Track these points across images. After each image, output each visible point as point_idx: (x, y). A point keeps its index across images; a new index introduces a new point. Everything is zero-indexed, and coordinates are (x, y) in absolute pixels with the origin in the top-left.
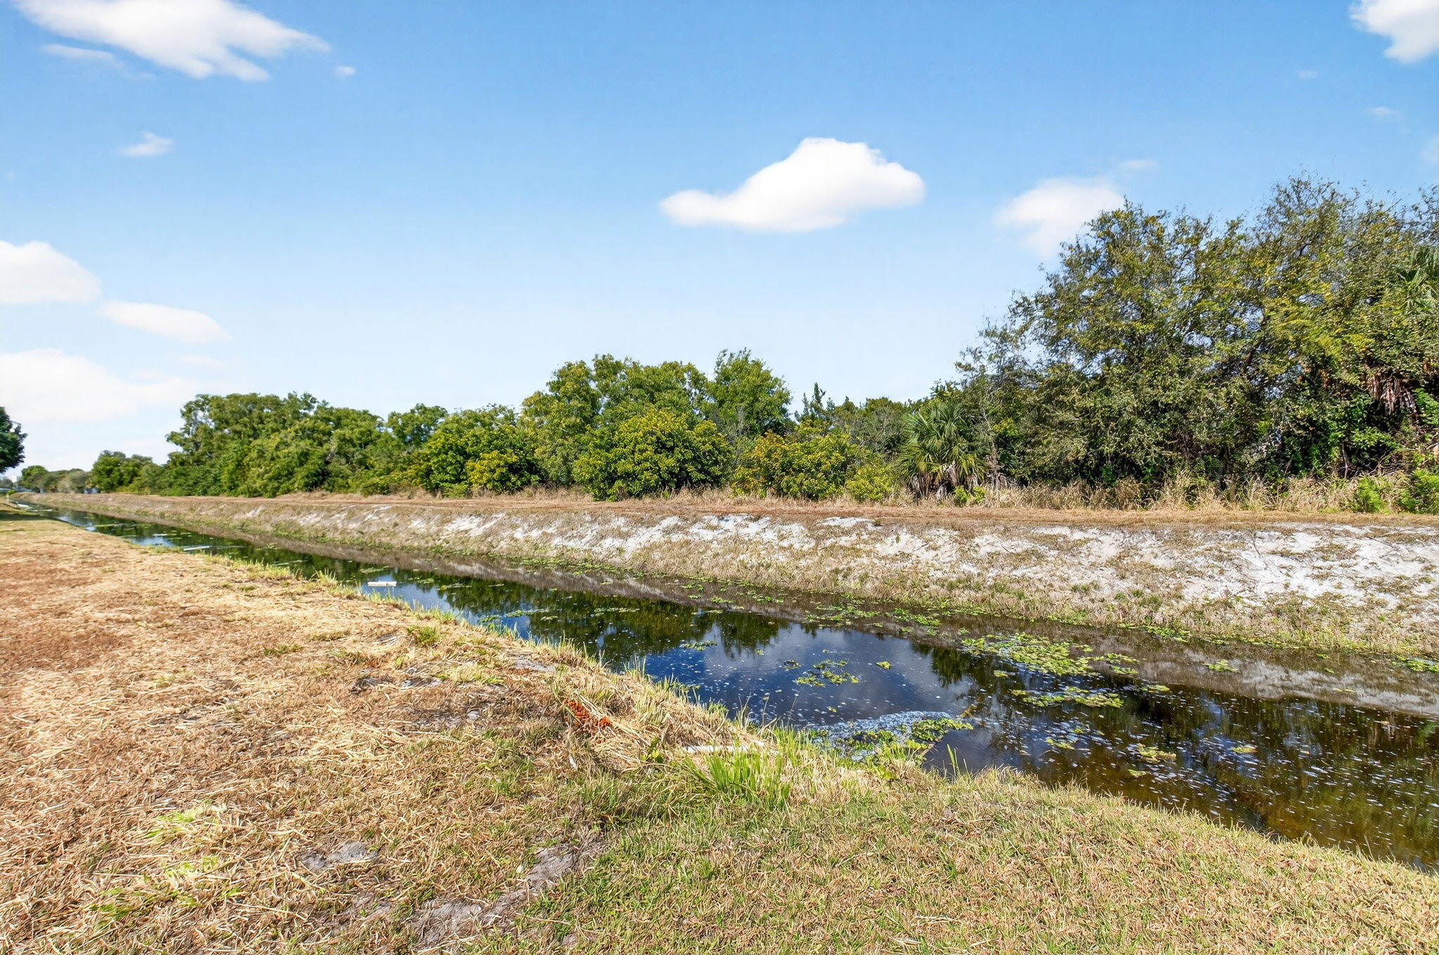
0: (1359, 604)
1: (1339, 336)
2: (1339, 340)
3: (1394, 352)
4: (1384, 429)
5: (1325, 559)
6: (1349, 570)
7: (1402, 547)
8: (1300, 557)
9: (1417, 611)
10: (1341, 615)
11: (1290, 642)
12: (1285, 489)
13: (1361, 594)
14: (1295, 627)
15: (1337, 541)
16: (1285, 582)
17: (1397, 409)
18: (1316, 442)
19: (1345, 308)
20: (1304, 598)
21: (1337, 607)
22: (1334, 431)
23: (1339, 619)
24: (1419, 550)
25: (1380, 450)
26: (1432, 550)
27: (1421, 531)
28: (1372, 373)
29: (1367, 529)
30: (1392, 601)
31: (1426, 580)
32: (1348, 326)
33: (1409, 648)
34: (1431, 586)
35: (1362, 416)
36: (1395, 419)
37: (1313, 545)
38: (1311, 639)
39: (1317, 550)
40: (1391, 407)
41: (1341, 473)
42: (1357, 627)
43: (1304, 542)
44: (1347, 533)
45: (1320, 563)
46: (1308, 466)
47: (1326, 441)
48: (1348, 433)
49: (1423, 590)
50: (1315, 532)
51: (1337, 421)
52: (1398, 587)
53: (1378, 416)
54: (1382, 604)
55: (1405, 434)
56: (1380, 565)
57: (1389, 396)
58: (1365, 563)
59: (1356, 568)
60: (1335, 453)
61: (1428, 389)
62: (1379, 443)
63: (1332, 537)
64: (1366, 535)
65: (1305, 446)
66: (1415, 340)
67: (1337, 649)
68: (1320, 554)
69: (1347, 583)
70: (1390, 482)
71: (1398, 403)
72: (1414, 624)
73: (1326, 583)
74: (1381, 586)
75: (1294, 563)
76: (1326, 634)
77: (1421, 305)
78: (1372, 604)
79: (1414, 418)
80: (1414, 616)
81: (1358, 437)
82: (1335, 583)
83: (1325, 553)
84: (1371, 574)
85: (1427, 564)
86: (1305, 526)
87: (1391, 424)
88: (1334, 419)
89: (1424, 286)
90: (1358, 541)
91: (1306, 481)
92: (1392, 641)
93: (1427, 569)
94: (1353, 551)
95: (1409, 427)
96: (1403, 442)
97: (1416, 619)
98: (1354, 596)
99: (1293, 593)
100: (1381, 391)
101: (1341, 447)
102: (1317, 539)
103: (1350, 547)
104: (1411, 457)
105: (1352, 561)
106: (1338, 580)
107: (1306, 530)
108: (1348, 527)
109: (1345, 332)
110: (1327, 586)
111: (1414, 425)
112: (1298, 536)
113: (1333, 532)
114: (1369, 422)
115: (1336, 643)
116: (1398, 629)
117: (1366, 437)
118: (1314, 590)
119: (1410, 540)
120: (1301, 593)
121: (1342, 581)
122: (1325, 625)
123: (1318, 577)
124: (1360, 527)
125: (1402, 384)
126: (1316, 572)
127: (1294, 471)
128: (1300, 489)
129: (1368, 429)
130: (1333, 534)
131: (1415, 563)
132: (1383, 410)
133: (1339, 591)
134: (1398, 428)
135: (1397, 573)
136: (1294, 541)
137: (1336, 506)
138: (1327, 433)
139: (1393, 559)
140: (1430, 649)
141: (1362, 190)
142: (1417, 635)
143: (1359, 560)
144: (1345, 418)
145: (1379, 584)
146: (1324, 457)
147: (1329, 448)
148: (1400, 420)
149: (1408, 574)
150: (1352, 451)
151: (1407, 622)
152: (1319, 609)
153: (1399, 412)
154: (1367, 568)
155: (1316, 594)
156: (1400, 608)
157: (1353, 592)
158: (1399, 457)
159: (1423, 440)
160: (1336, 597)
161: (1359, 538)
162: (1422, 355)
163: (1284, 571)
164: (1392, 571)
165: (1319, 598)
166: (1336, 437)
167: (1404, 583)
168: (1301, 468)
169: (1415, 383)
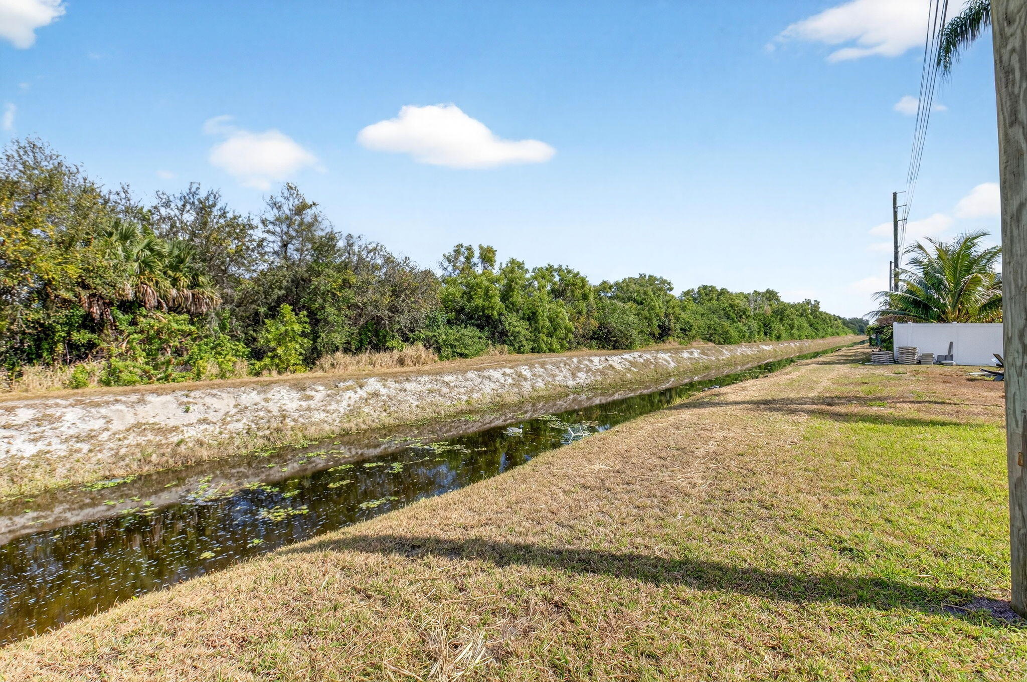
0: (63, 454)
1: (59, 264)
2: (59, 268)
3: (98, 281)
4: (93, 331)
5: (38, 425)
6: (57, 431)
7: (93, 410)
8: (19, 428)
9: (100, 451)
10: (49, 464)
11: (9, 495)
12: (20, 374)
13: (64, 447)
14: (14, 483)
15: (49, 411)
16: (6, 449)
17: (102, 319)
18: (46, 339)
19: (66, 244)
20: (22, 458)
21: (48, 459)
22: (59, 331)
23: (48, 468)
24: (103, 411)
25: (91, 345)
26: (111, 410)
27: (105, 398)
28: (84, 295)
29: (71, 401)
30: (85, 447)
31: (107, 429)
32: (66, 258)
33: (96, 476)
34: (109, 433)
35: (78, 322)
36: (100, 324)
37: (30, 417)
38: (26, 489)
39: (34, 420)
40: (97, 317)
41: (65, 362)
42: (61, 471)
43: (24, 415)
44: (57, 405)
45: (36, 429)
46: (39, 356)
47: (52, 339)
48: (69, 334)
49: (105, 436)
50: (32, 406)
51: (61, 324)
52: (90, 437)
53: (88, 323)
54: (78, 451)
55: (106, 335)
56: (79, 425)
57: (96, 310)
58: (69, 424)
59: (62, 429)
60: (60, 348)
61: (119, 308)
62: (89, 341)
63: (45, 408)
64: (70, 405)
65: (38, 341)
66: (111, 275)
67: (47, 491)
68: (36, 422)
69: (55, 441)
70: (96, 367)
71: (102, 314)
72: (99, 460)
73: (39, 443)
74: (78, 439)
75: (14, 433)
76: (40, 480)
77: (114, 254)
78: (72, 452)
79: (111, 325)
80: (99, 454)
81: (76, 336)
82: (46, 442)
83: (38, 421)
84: (72, 432)
85: (108, 419)
86: (26, 403)
87: (98, 328)
88: (58, 323)
89: (117, 243)
90: (64, 410)
91: (38, 368)
92: (84, 475)
93: (108, 422)
94: (60, 417)
95: (109, 331)
96: (104, 341)
97: (100, 456)
98: (59, 449)
99: (13, 456)
100: (90, 306)
101: (64, 343)
102: (34, 411)
103: (58, 414)
104: (109, 350)
105: (60, 424)
106: (49, 440)
107: (26, 406)
108: (58, 401)
109: (65, 263)
110: (41, 446)
111: (112, 329)
112: (18, 411)
113: (46, 405)
114: (83, 326)
115: (46, 486)
116: (89, 465)
117: (81, 337)
118: (30, 450)
119: (98, 405)
120: (19, 454)
121: (52, 440)
122: (37, 476)
123: (33, 440)
124: (67, 400)
125: (104, 303)
126: (32, 437)
127: (30, 361)
128: (32, 374)
129: (82, 331)
130: (47, 406)
131: (101, 419)
132: (93, 319)
133: (49, 448)
134: (102, 331)
135: (89, 428)
136: (16, 415)
137: (59, 385)
138: (54, 333)
139: (87, 419)
140: (108, 474)
141: (81, 170)
142: (100, 466)
143: (64, 422)
144: (66, 323)
145: (77, 437)
146: (51, 351)
147: (55, 343)
148: (103, 326)
149: (96, 427)
150: (72, 346)
151: (94, 460)
152: (33, 464)
153: (103, 321)
154: (69, 427)
155: (32, 453)
156: (90, 451)
157: (59, 447)
158: (102, 350)
159: (116, 340)
160: (47, 452)
161: (65, 407)
162: (115, 286)
163: (6, 440)
164: (84, 427)
165: (33, 456)
166: (60, 336)
167: (93, 433)
168: (34, 359)
169: (111, 304)
